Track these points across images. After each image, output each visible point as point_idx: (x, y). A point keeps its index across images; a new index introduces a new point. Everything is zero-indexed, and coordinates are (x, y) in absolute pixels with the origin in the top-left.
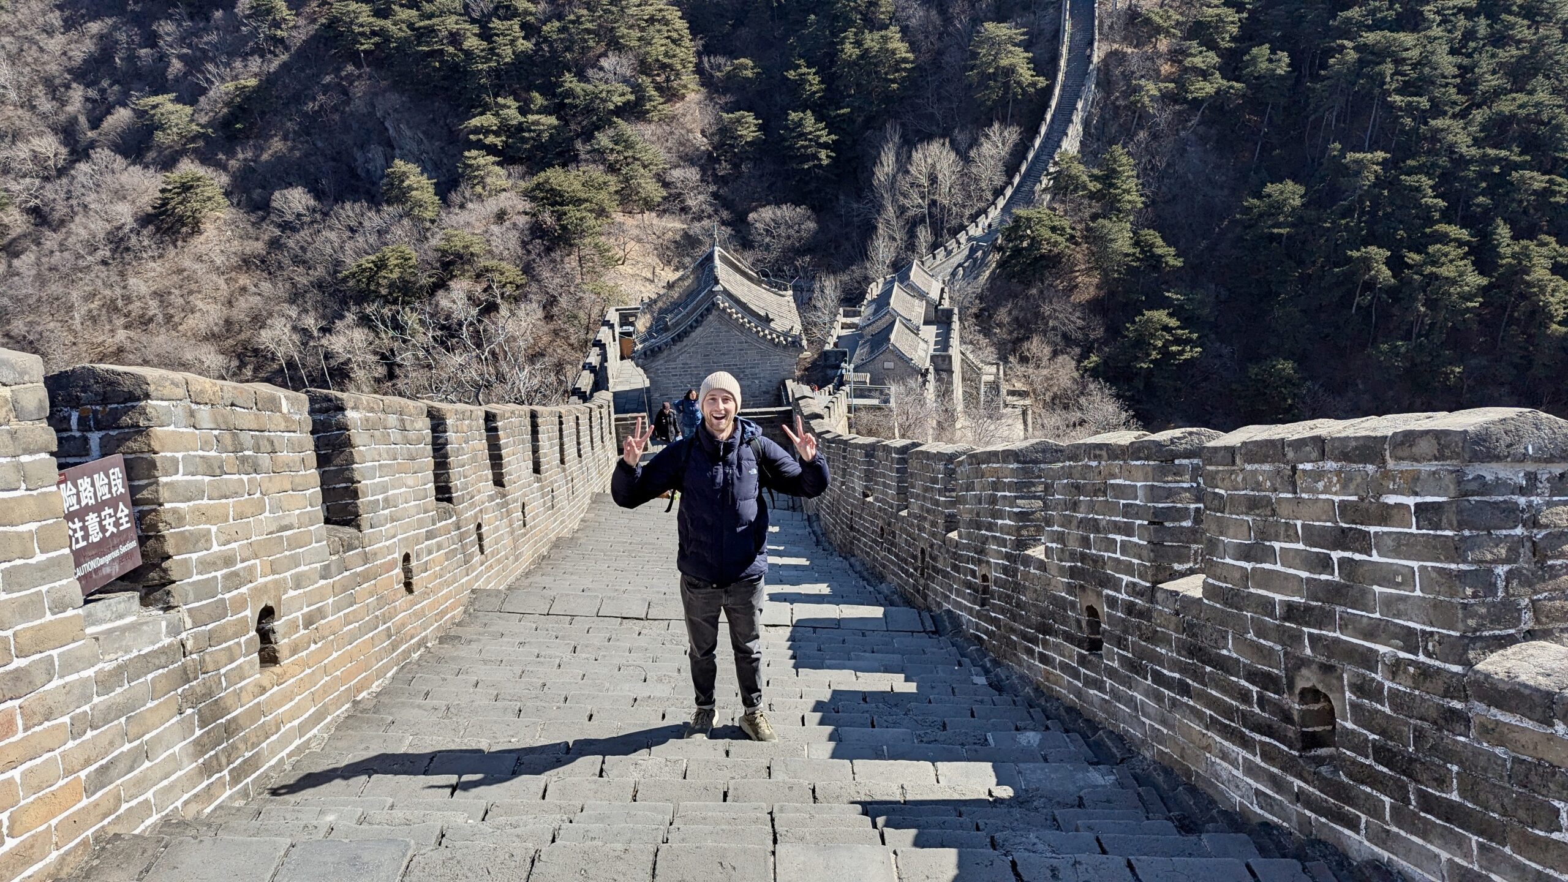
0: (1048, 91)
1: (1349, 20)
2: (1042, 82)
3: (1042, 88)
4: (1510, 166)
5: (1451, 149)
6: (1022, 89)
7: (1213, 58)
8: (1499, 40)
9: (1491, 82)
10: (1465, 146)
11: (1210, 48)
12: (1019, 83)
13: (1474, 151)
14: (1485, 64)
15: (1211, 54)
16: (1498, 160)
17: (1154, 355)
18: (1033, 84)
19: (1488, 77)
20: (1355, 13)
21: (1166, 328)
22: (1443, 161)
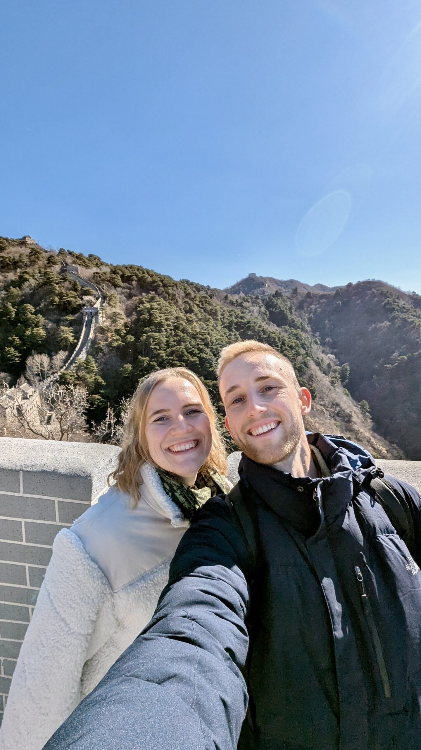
0: (77, 343)
1: (146, 330)
2: (76, 341)
3: (75, 343)
4: (173, 360)
5: (162, 356)
6: (70, 342)
7: (118, 337)
8: (176, 335)
9: (173, 343)
10: (165, 357)
11: (118, 335)
12: (69, 341)
13: (167, 357)
14: (172, 340)
15: (118, 336)
16: (170, 359)
17: (95, 406)
18: (73, 341)
19: (172, 342)
20: (147, 329)
21: (99, 399)
22: (161, 360)
